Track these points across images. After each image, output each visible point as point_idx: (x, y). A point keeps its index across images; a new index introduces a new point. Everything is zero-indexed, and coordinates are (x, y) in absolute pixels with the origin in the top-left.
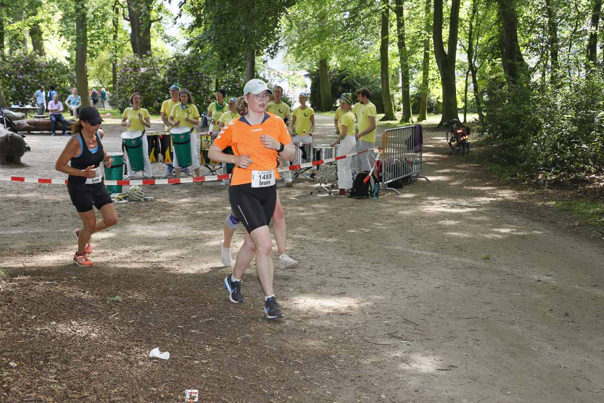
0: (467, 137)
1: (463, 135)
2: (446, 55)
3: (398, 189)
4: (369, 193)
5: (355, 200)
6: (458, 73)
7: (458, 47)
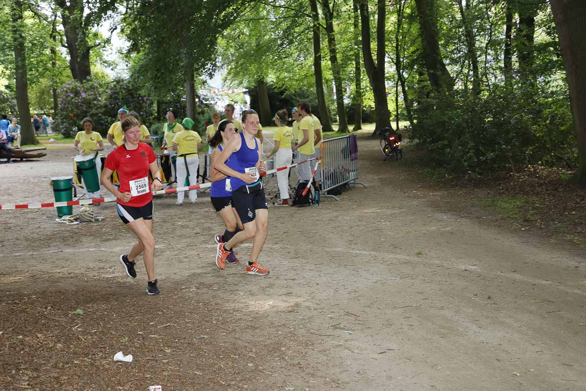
0: (399, 143)
1: (395, 141)
2: (375, 67)
3: (338, 196)
4: (310, 201)
5: (297, 208)
6: (388, 84)
7: (386, 59)
